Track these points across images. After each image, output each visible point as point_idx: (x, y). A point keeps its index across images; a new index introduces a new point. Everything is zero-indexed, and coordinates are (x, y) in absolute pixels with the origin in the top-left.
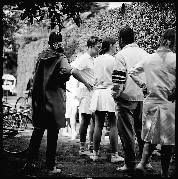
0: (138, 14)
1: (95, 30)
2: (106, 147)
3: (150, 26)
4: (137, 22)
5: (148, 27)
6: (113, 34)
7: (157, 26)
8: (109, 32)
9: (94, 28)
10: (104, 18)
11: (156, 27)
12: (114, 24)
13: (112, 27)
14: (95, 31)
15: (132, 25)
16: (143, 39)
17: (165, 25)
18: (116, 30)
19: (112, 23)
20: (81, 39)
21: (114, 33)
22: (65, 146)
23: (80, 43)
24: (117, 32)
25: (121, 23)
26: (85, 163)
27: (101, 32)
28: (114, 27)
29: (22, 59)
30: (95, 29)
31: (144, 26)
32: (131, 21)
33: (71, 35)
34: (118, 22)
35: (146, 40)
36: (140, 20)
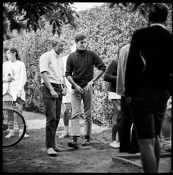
0: (108, 15)
3: (120, 26)
5: (118, 26)
7: (127, 26)
8: (81, 32)
9: (66, 28)
11: (125, 26)
13: (83, 27)
14: (68, 31)
15: (103, 25)
16: (114, 38)
17: (134, 24)
18: (88, 30)
19: (84, 23)
24: (89, 32)
25: (92, 23)
27: (73, 32)
28: (85, 27)
31: (114, 26)
32: (102, 21)
34: (90, 23)
35: (117, 39)
36: (110, 21)
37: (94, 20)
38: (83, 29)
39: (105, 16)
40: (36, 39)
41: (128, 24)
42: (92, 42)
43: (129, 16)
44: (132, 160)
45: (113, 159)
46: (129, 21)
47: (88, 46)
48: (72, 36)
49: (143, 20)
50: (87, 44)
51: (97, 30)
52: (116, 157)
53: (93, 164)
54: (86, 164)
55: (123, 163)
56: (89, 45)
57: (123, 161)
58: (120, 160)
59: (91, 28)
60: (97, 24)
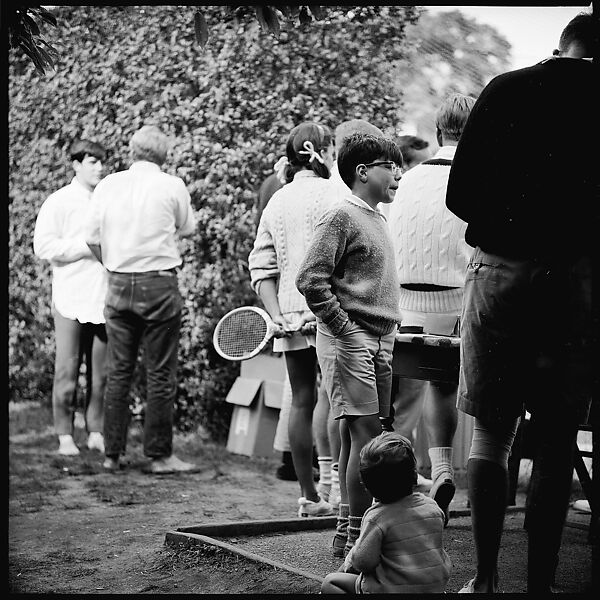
37: (101, 43)
38: (63, 73)
39: (142, 31)
41: (224, 63)
42: (96, 123)
43: (228, 35)
44: (234, 540)
45: (169, 538)
46: (227, 52)
48: (20, 97)
49: (276, 53)
51: (115, 78)
52: (179, 530)
53: (98, 559)
54: (70, 560)
55: (203, 551)
57: (202, 543)
58: (195, 541)
59: (91, 72)
60: (114, 57)
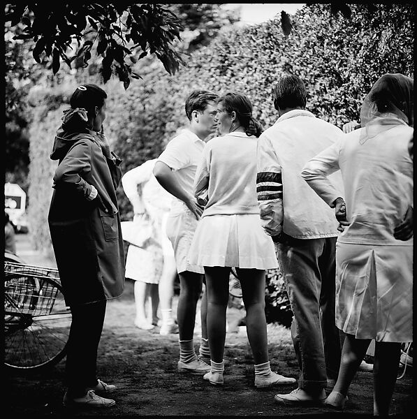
0: (312, 38)
1: (212, 77)
2: (241, 350)
3: (340, 66)
4: (310, 56)
5: (337, 66)
6: (254, 85)
7: (358, 65)
8: (246, 81)
9: (210, 70)
10: (232, 48)
11: (354, 67)
12: (256, 62)
13: (250, 69)
14: (213, 79)
15: (297, 64)
16: (326, 97)
17: (376, 61)
18: (261, 76)
19: (252, 59)
20: (180, 97)
21: (257, 83)
22: (146, 351)
23: (176, 106)
24: (264, 80)
25: (272, 58)
26: (194, 390)
27: (225, 81)
28: (256, 69)
29: (40, 148)
30: (211, 74)
31: (327, 64)
32: (296, 53)
33: (156, 88)
35: (332, 99)
36: (316, 51)
40: (143, 100)
47: (261, 118)
50: (259, 113)
56: (263, 115)
